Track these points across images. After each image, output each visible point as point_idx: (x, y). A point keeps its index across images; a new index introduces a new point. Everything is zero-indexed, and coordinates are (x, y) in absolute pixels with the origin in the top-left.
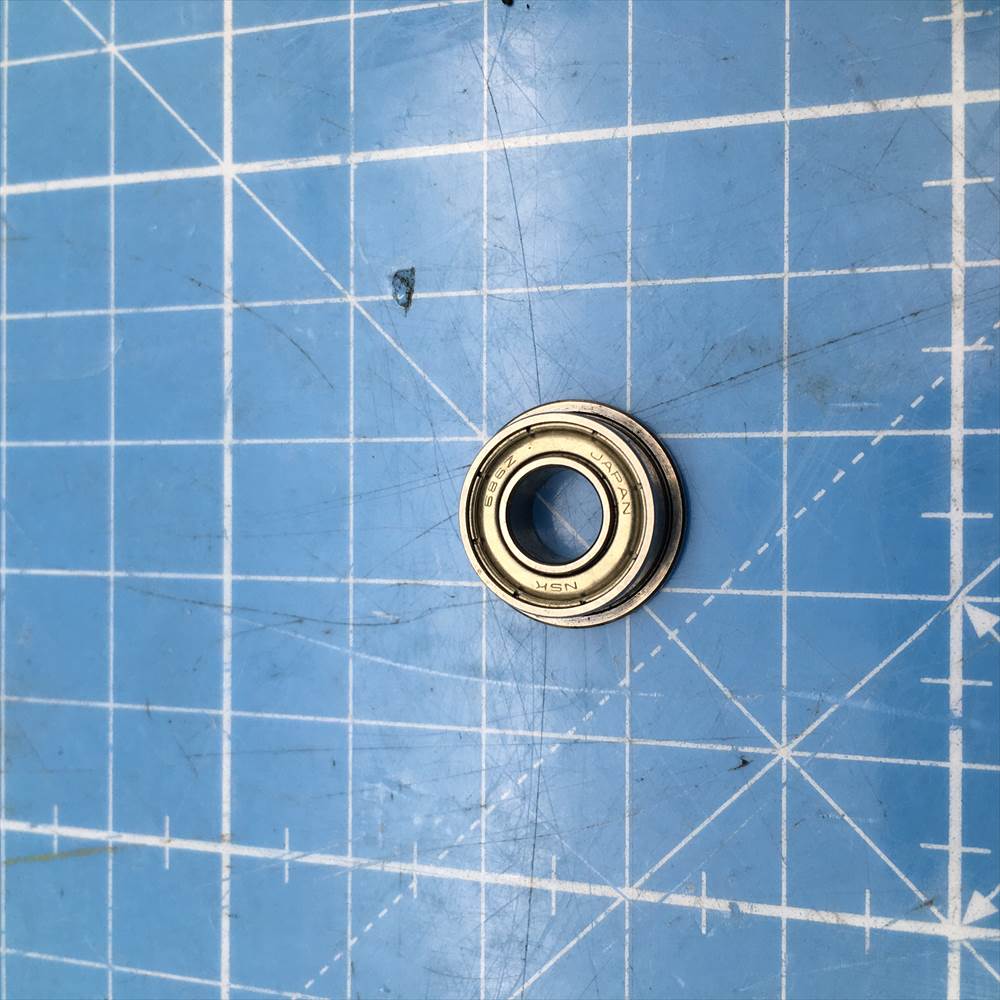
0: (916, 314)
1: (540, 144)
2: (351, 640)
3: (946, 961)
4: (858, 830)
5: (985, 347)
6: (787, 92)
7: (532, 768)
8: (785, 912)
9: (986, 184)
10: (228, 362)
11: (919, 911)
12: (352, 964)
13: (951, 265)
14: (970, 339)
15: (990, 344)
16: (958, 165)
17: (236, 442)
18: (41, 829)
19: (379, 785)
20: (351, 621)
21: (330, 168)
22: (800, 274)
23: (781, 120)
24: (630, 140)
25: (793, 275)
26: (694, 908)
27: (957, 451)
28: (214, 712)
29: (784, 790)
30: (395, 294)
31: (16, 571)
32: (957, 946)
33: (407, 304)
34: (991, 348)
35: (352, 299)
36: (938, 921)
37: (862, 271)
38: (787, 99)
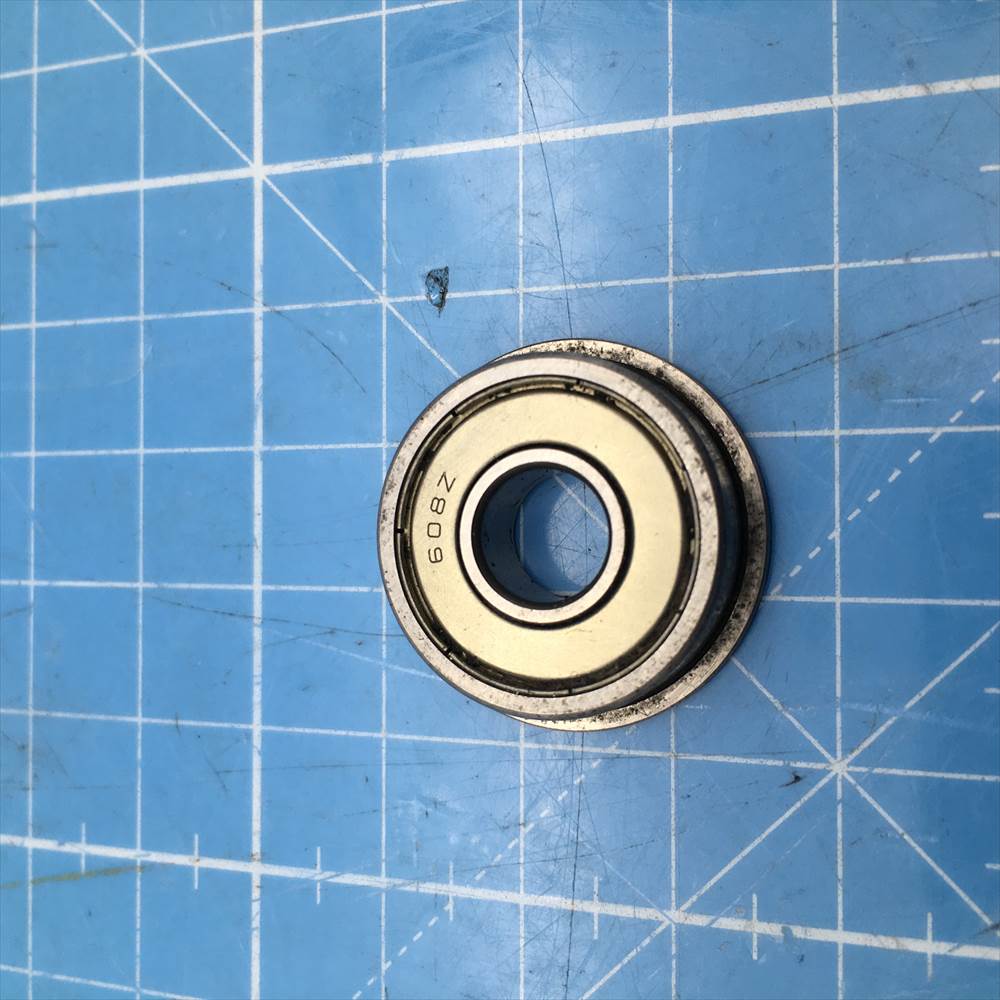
0: (975, 304)
1: (578, 137)
2: (384, 652)
4: (919, 850)
6: (835, 77)
7: (573, 784)
8: (841, 937)
10: (258, 367)
11: (985, 936)
12: (386, 989)
17: (267, 448)
18: (68, 848)
19: (413, 802)
20: (384, 632)
21: (362, 168)
22: (851, 265)
23: (831, 105)
24: (671, 131)
25: (844, 266)
26: (744, 932)
28: (243, 726)
29: (840, 807)
30: (428, 295)
31: (44, 583)
33: (441, 304)
35: (384, 301)
37: (916, 260)
38: (835, 84)
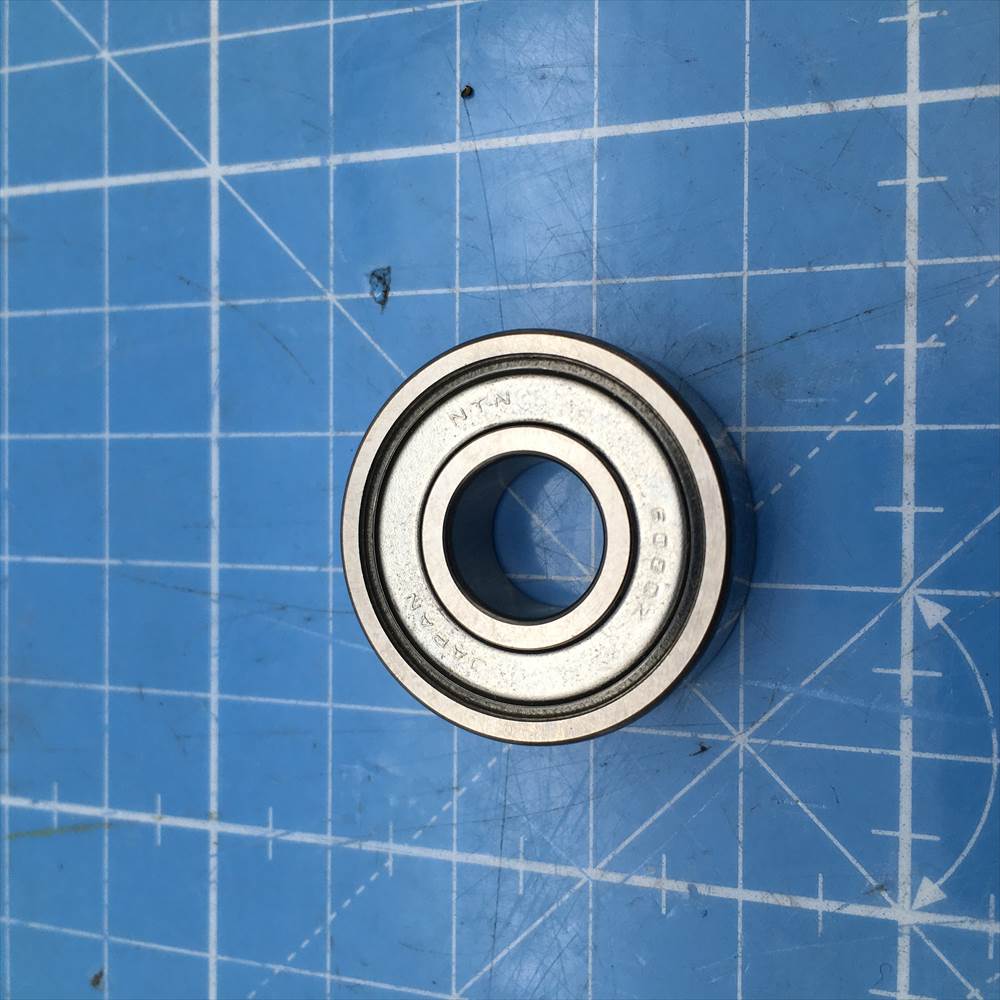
0: (870, 312)
1: (510, 145)
2: (331, 627)
3: (896, 944)
4: (812, 816)
5: (937, 344)
6: (747, 94)
7: (501, 752)
8: (742, 895)
9: (940, 183)
10: (215, 358)
11: (870, 896)
12: (331, 938)
13: (905, 263)
14: (922, 336)
15: (942, 341)
16: (912, 165)
17: (223, 435)
18: (41, 806)
19: (357, 767)
20: (331, 607)
21: (311, 170)
22: (759, 273)
23: (743, 121)
24: (596, 141)
25: (752, 273)
26: (654, 889)
27: (909, 445)
28: (201, 695)
29: (741, 775)
30: (372, 293)
31: (18, 559)
32: (906, 930)
33: (383, 301)
34: (942, 345)
35: (331, 297)
36: (888, 905)
37: (818, 269)
38: (747, 100)
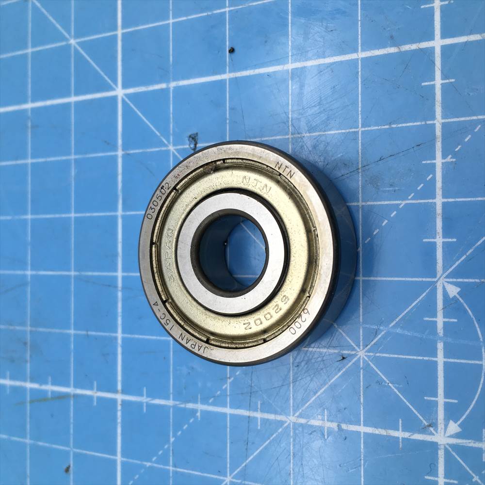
0: (419, 145)
1: (251, 74)
3: (437, 454)
4: (395, 390)
5: (452, 160)
6: (360, 45)
8: (363, 429)
9: (451, 82)
10: (120, 178)
11: (424, 430)
12: (173, 450)
13: (435, 122)
14: (444, 156)
15: (454, 158)
16: (438, 74)
17: (124, 213)
18: (44, 387)
19: (183, 368)
21: (162, 90)
22: (366, 129)
23: (358, 57)
24: (290, 70)
25: (363, 129)
26: (321, 426)
27: (439, 209)
28: (114, 335)
30: (189, 145)
31: (34, 273)
32: (442, 447)
33: (195, 149)
34: (454, 160)
35: (171, 148)
36: (433, 434)
37: (394, 126)
38: (360, 48)
